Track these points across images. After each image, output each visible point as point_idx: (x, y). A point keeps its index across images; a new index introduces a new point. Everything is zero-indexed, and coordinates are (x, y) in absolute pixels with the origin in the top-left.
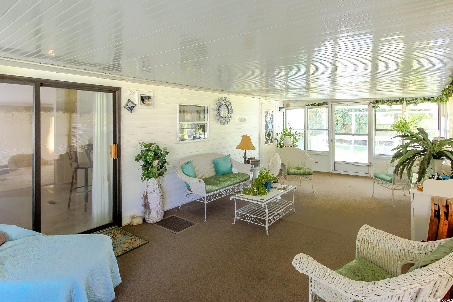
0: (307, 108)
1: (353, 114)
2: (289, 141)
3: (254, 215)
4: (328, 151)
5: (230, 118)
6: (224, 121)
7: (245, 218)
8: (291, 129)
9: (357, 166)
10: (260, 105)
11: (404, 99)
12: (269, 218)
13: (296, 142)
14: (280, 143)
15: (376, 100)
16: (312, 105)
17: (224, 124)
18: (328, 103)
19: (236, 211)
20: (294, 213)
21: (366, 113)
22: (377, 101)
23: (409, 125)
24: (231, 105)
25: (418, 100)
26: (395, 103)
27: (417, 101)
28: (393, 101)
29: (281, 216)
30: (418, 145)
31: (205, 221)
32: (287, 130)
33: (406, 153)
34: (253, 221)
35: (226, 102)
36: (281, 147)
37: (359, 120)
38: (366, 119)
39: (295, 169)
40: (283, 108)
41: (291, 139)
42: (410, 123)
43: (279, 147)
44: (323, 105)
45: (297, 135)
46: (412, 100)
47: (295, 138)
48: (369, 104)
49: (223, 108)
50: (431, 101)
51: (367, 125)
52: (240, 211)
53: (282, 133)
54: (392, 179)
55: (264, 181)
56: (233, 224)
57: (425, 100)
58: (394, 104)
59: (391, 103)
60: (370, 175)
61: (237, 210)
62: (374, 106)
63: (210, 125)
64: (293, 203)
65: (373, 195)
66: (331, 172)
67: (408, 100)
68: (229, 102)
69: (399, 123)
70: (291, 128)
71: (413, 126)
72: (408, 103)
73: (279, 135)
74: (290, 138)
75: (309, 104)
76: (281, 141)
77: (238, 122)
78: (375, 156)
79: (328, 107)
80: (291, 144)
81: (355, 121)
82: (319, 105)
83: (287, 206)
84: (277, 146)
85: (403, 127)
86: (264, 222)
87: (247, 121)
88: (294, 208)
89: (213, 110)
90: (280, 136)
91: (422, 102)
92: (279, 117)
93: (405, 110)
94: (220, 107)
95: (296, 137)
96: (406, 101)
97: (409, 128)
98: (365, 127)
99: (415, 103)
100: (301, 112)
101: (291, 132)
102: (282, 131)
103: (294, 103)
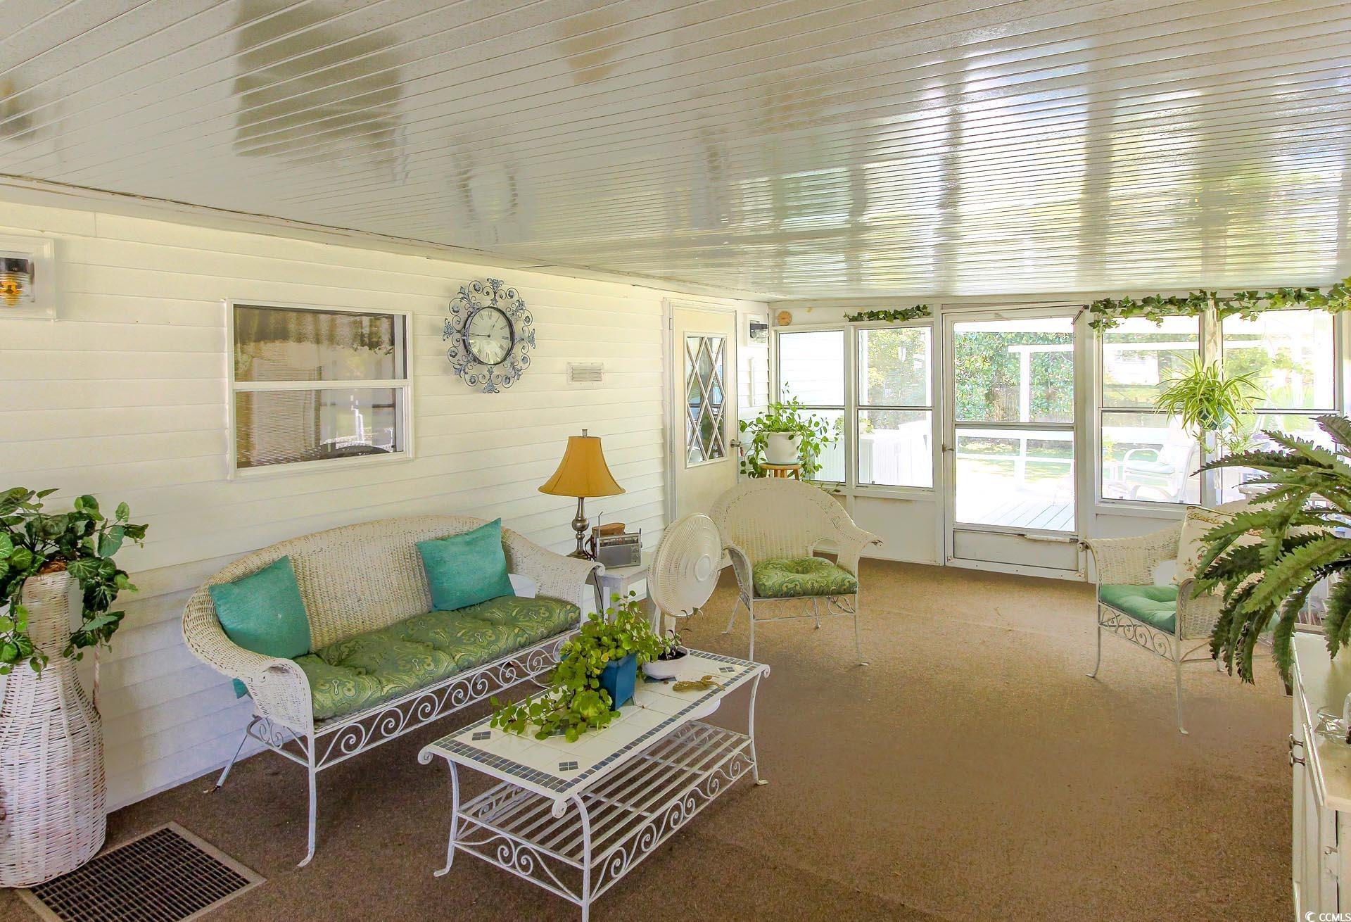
0: (855, 328)
1: (1025, 352)
2: (788, 451)
3: (529, 836)
4: (929, 483)
5: (520, 365)
6: (488, 377)
7: (491, 850)
8: (796, 406)
9: (1035, 541)
10: (667, 312)
11: (1209, 295)
12: (598, 860)
13: (812, 452)
14: (753, 458)
15: (1105, 300)
16: (873, 316)
17: (491, 389)
18: (928, 310)
19: (456, 813)
20: (757, 785)
21: (1069, 348)
22: (1108, 304)
23: (1229, 392)
24: (527, 314)
25: (1259, 299)
26: (1174, 309)
27: (1254, 303)
28: (1166, 302)
29: (675, 824)
30: (1335, 511)
31: (309, 857)
32: (779, 407)
33: (1283, 559)
34: (525, 868)
35: (498, 298)
36: (760, 472)
37: (1046, 371)
38: (1067, 367)
39: (788, 569)
40: (763, 327)
41: (794, 443)
42: (1232, 386)
43: (748, 472)
44: (912, 317)
45: (817, 429)
46: (1236, 297)
47: (811, 438)
48: (1077, 312)
49: (487, 322)
50: (1308, 304)
51: (1072, 387)
52: (474, 810)
53: (758, 419)
54: (1173, 619)
55: (599, 659)
56: (437, 874)
57: (1284, 297)
58: (1169, 314)
59: (1157, 310)
60: (1083, 576)
61: (461, 804)
62: (1098, 322)
63: (415, 396)
64: (749, 742)
65: (1095, 674)
66: (942, 564)
67: (1222, 300)
68: (516, 298)
69: (1192, 384)
70: (797, 400)
71: (1242, 396)
72: (1224, 310)
73: (748, 429)
74: (791, 437)
75: (860, 314)
76: (757, 452)
77: (564, 379)
78: (1102, 505)
79: (931, 324)
80: (794, 460)
81: (1034, 373)
82: (895, 318)
83: (716, 768)
84: (743, 468)
85: (1208, 400)
86: (572, 878)
87: (605, 377)
88: (755, 764)
89: (434, 330)
90: (754, 433)
91: (1273, 307)
92: (750, 361)
93: (1214, 334)
94: (470, 319)
95: (812, 434)
96: (1216, 304)
97: (1227, 405)
98: (1066, 394)
99: (1249, 308)
100: (832, 342)
101: (796, 417)
102: (761, 413)
103: (807, 309)
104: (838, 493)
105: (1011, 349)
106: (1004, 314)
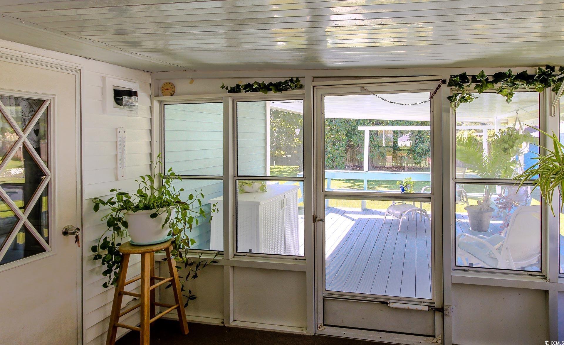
0: (234, 99)
9: (397, 308)
15: (461, 75)
16: (250, 87)
22: (463, 78)
26: (523, 84)
28: (516, 77)
48: (435, 87)
62: (455, 96)
66: (313, 333)
75: (237, 85)
79: (303, 97)
102: (113, 190)
103: (189, 81)
104: (215, 264)
105: (360, 128)
106: (370, 88)
